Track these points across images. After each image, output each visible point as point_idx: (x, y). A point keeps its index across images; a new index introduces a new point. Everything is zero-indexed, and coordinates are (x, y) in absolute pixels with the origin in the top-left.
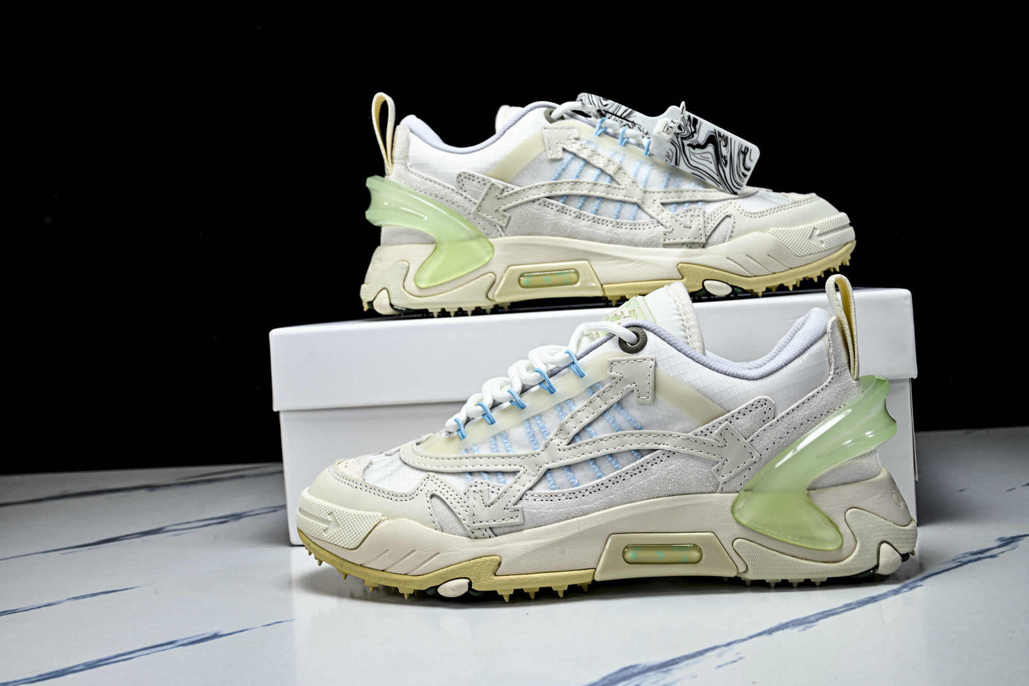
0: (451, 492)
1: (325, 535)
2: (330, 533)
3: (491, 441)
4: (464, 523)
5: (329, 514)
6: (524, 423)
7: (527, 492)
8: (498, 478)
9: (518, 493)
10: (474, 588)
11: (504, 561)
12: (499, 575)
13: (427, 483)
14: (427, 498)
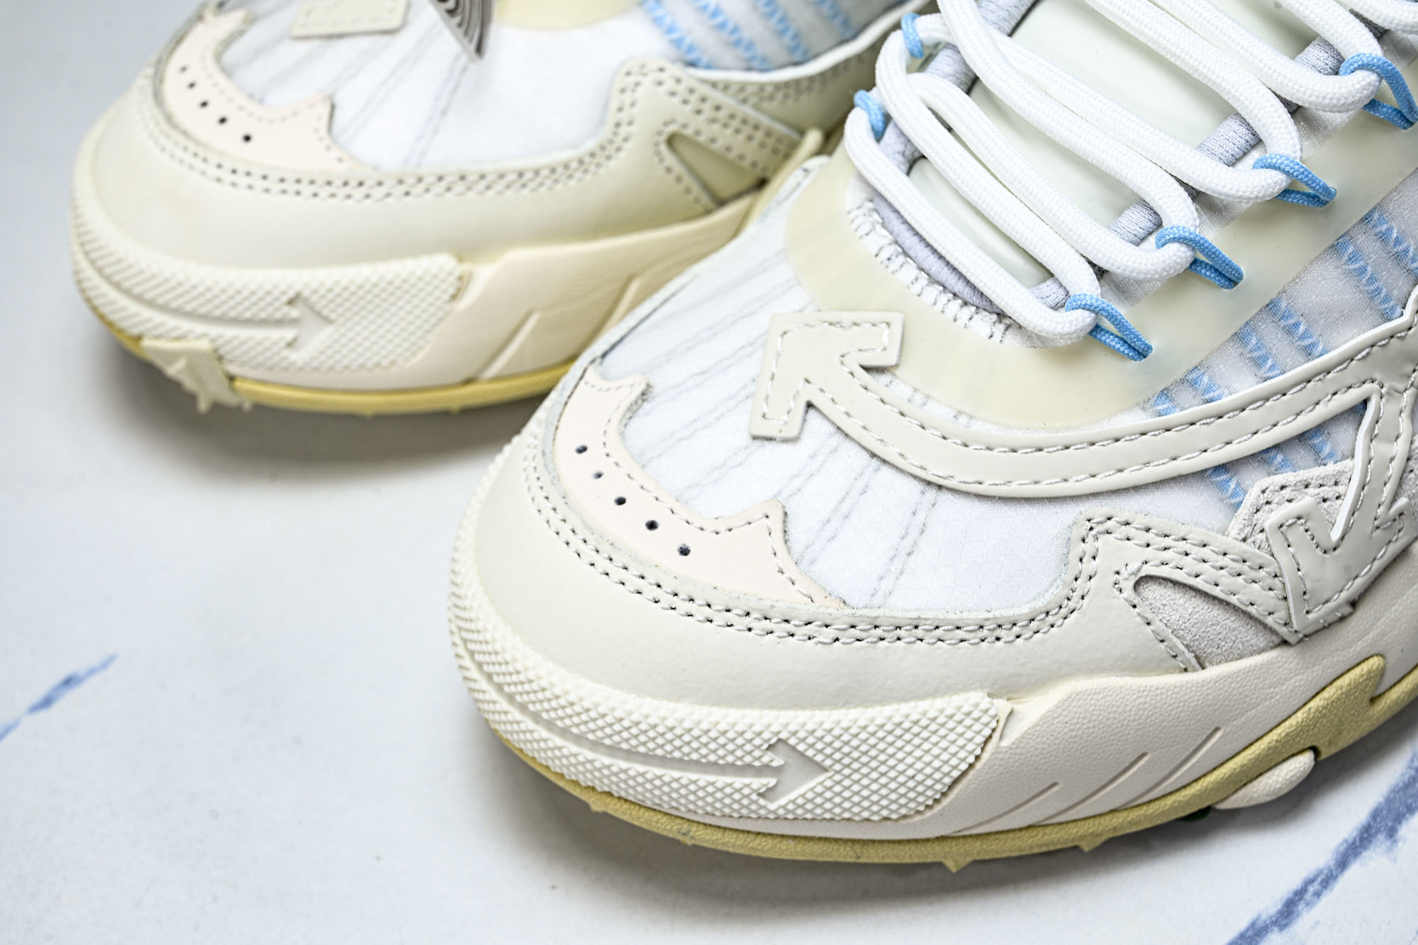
0: (1197, 552)
1: (772, 806)
2: (792, 796)
3: (1240, 337)
4: (1270, 620)
5: (770, 747)
6: (1335, 248)
7: (1410, 450)
8: (1313, 447)
9: (1394, 469)
10: (1323, 756)
11: (1393, 658)
12: (1380, 696)
13: (1097, 544)
14: (1125, 594)
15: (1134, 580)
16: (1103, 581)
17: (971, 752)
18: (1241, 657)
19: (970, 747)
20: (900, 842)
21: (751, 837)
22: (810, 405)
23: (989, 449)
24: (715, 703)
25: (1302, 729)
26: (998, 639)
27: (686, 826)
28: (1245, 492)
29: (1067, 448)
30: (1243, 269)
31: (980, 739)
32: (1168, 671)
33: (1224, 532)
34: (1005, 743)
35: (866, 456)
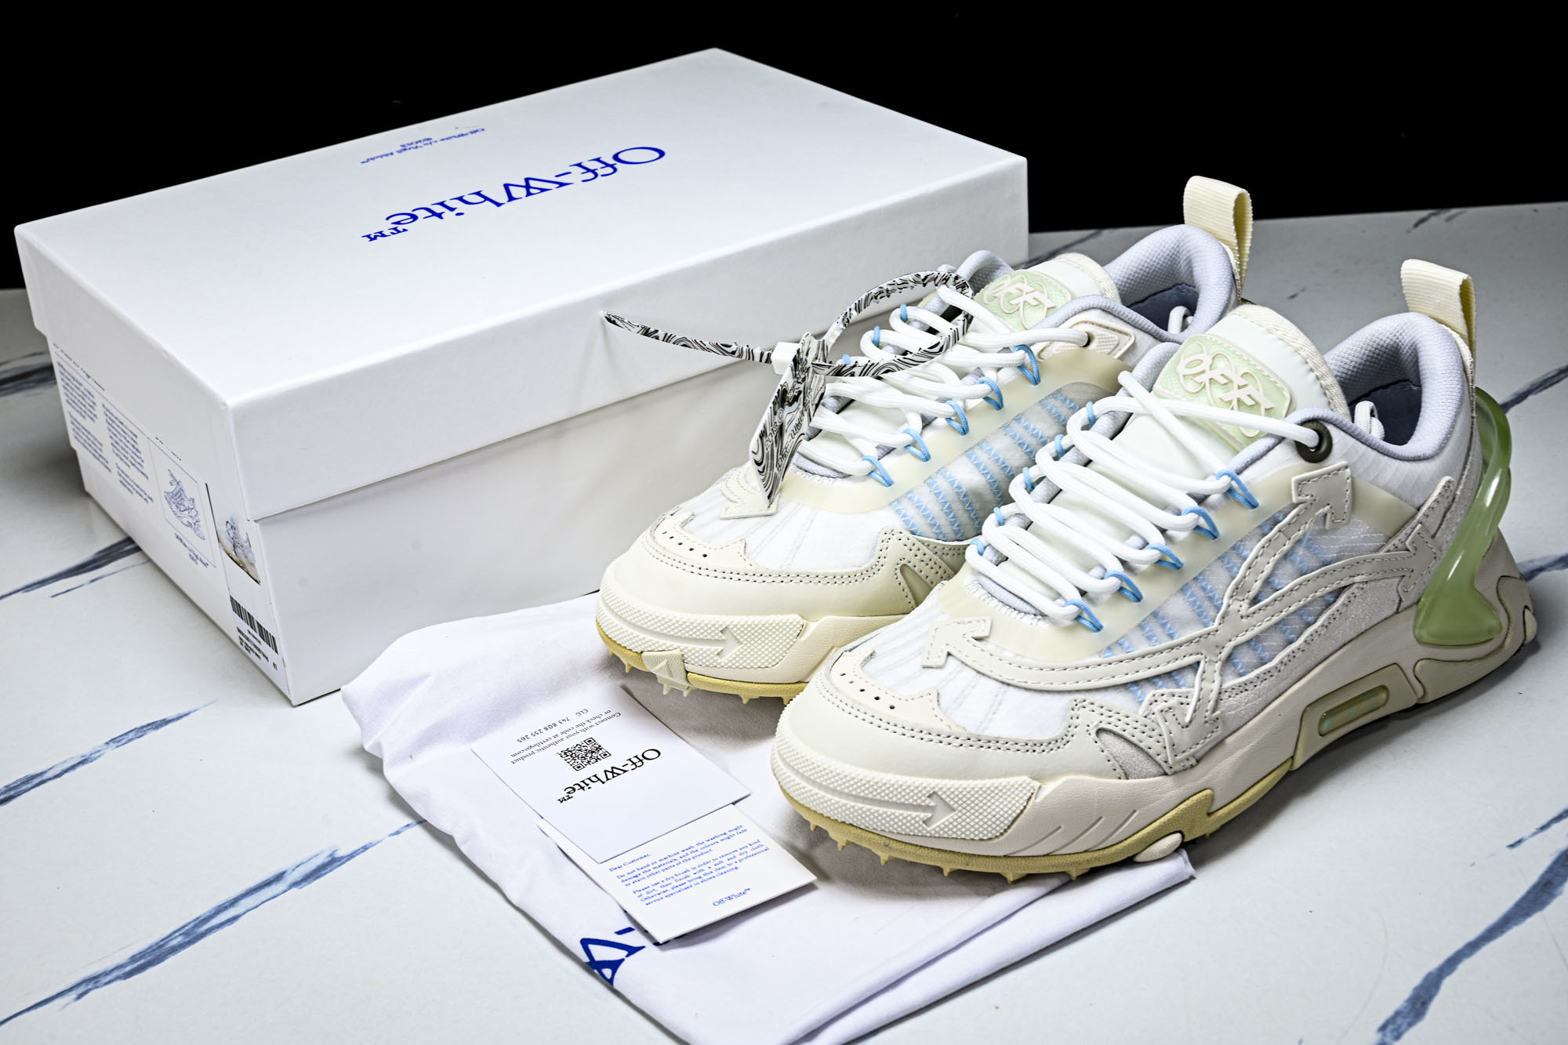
0: (1124, 720)
1: (929, 829)
2: (938, 824)
3: (1141, 626)
4: (1158, 758)
5: (930, 796)
6: (1183, 590)
7: (1220, 689)
8: (1175, 680)
9: (1213, 696)
10: (1185, 840)
11: (1218, 793)
12: (1212, 813)
13: (1079, 712)
14: (1092, 736)
15: (1096, 729)
16: (1081, 729)
17: (1022, 804)
18: (1145, 777)
19: (1021, 801)
20: (987, 857)
21: (918, 848)
22: (949, 654)
23: (1031, 669)
24: (905, 774)
25: (1175, 819)
26: (1034, 751)
27: (887, 841)
28: (1145, 696)
29: (1065, 669)
30: (1143, 594)
31: (1026, 798)
32: (1112, 777)
33: (1137, 713)
34: (1038, 800)
35: (975, 673)
